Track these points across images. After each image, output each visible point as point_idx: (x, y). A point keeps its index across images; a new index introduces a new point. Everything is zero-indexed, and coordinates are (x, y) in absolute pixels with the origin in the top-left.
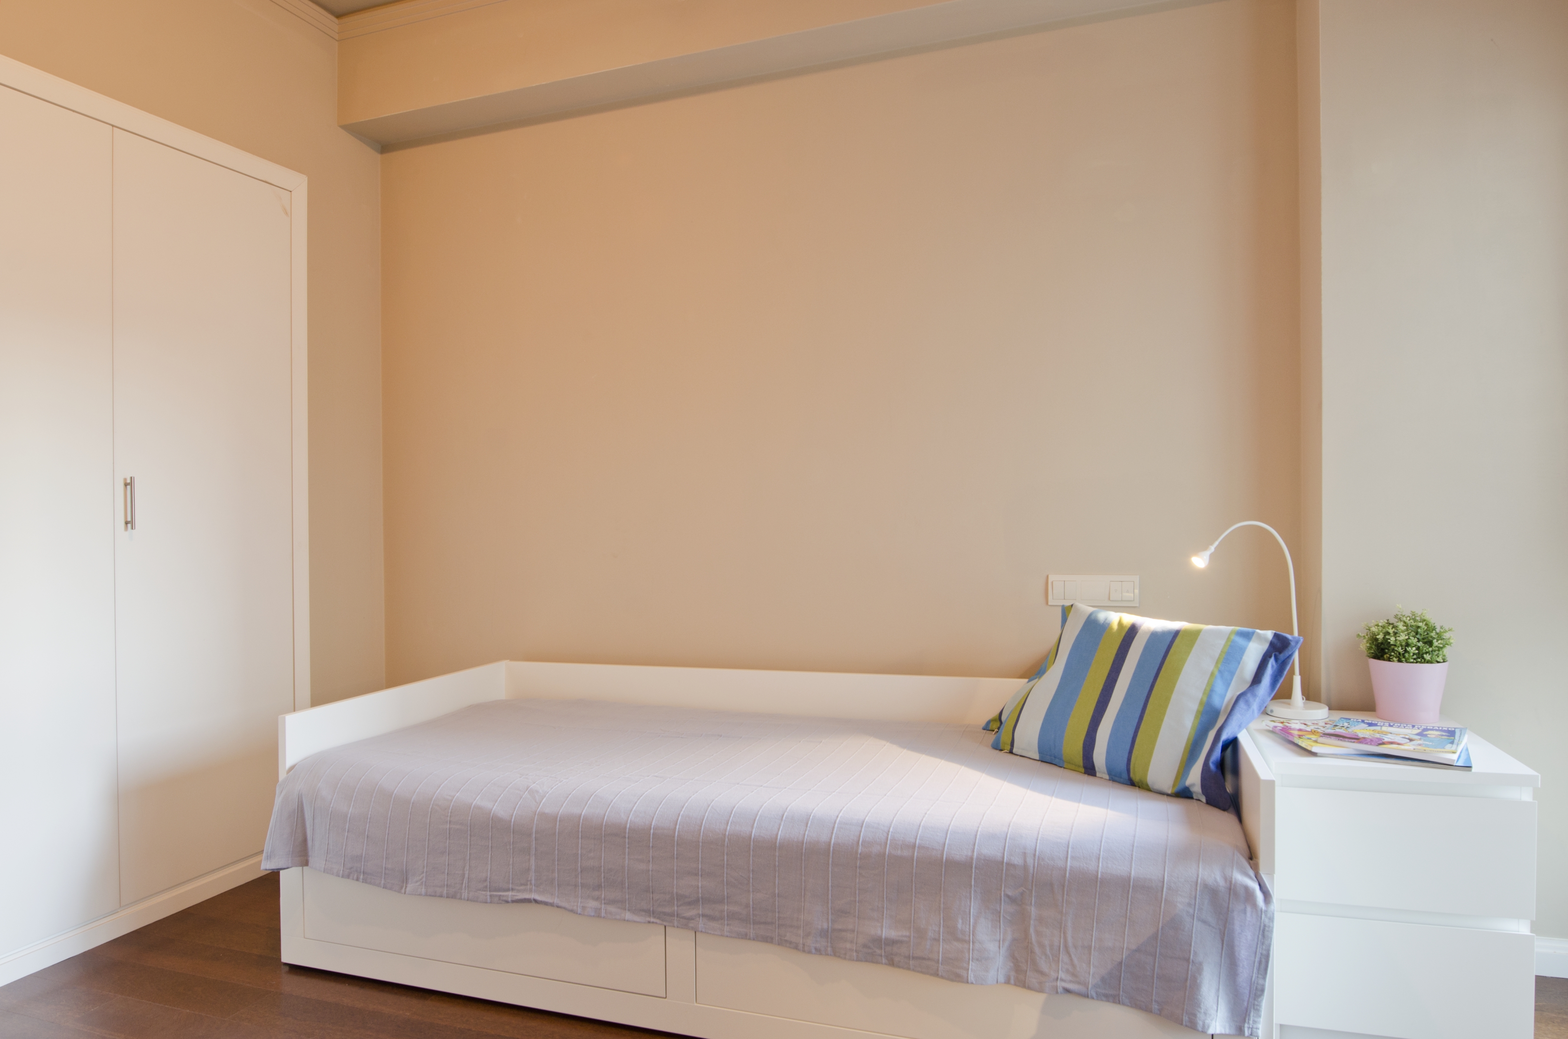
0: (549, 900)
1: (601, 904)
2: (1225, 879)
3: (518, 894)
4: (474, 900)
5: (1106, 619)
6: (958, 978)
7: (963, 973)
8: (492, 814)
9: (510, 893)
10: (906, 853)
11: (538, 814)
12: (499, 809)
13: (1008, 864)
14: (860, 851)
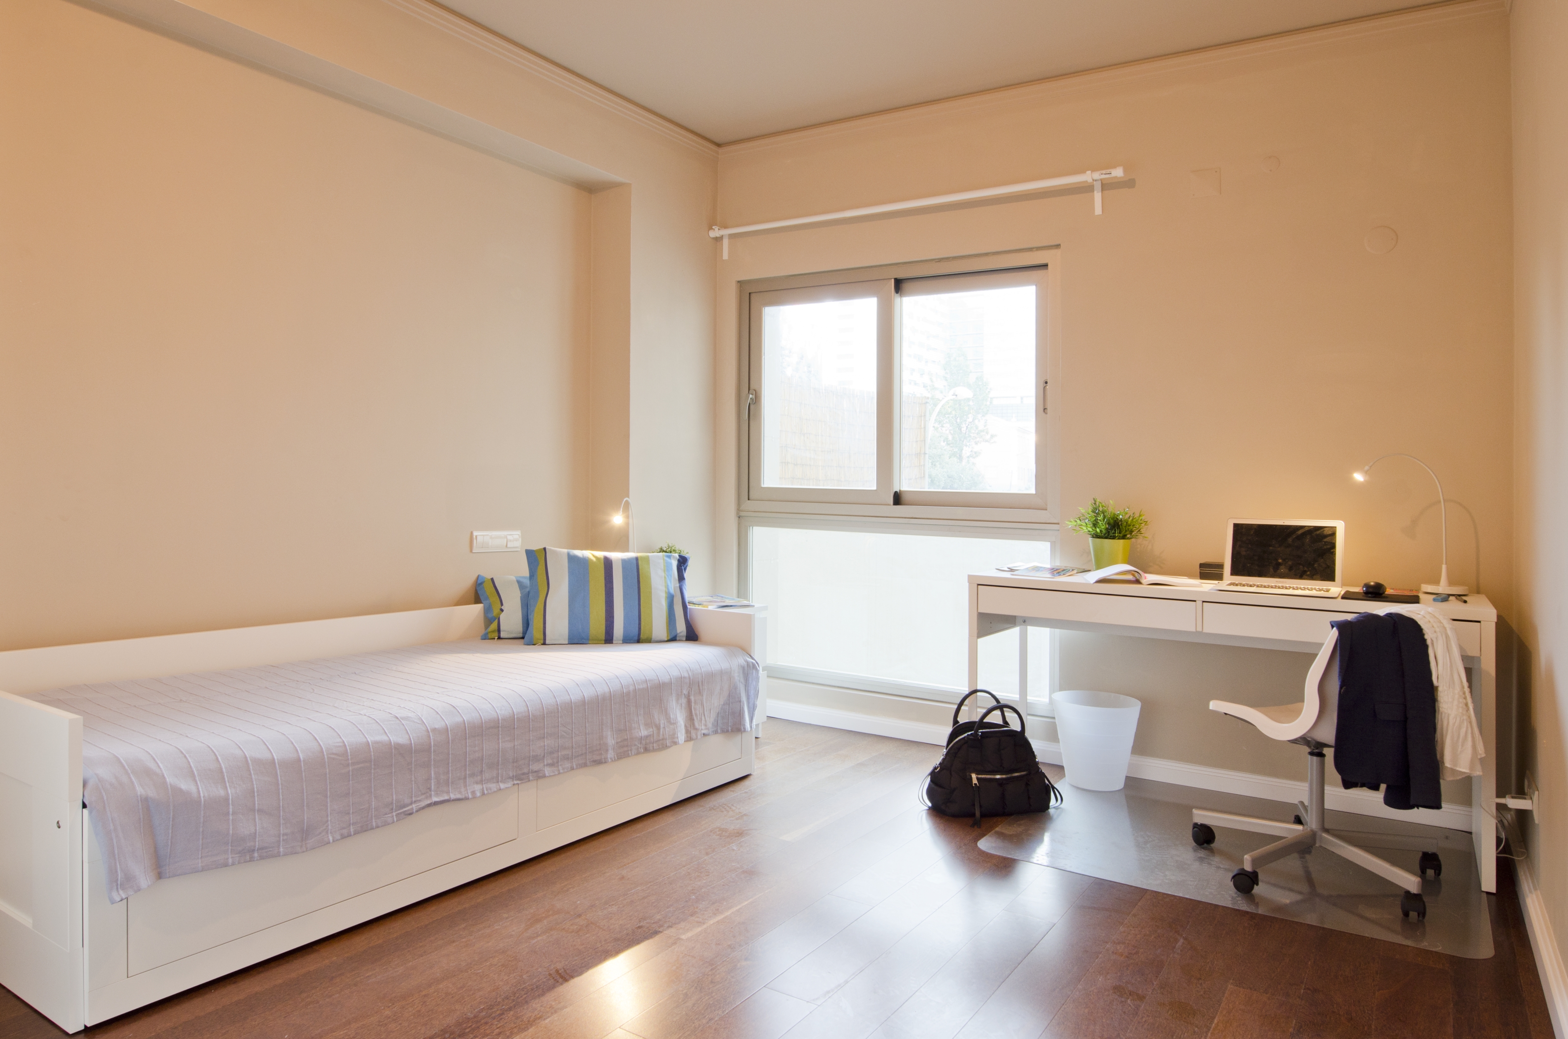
0: (446, 797)
1: (482, 784)
2: (745, 661)
3: (420, 804)
4: (386, 824)
5: (583, 555)
6: (665, 747)
7: (676, 740)
8: (393, 743)
9: (414, 806)
10: (645, 686)
11: (431, 731)
12: (398, 738)
13: (684, 677)
14: (625, 692)
